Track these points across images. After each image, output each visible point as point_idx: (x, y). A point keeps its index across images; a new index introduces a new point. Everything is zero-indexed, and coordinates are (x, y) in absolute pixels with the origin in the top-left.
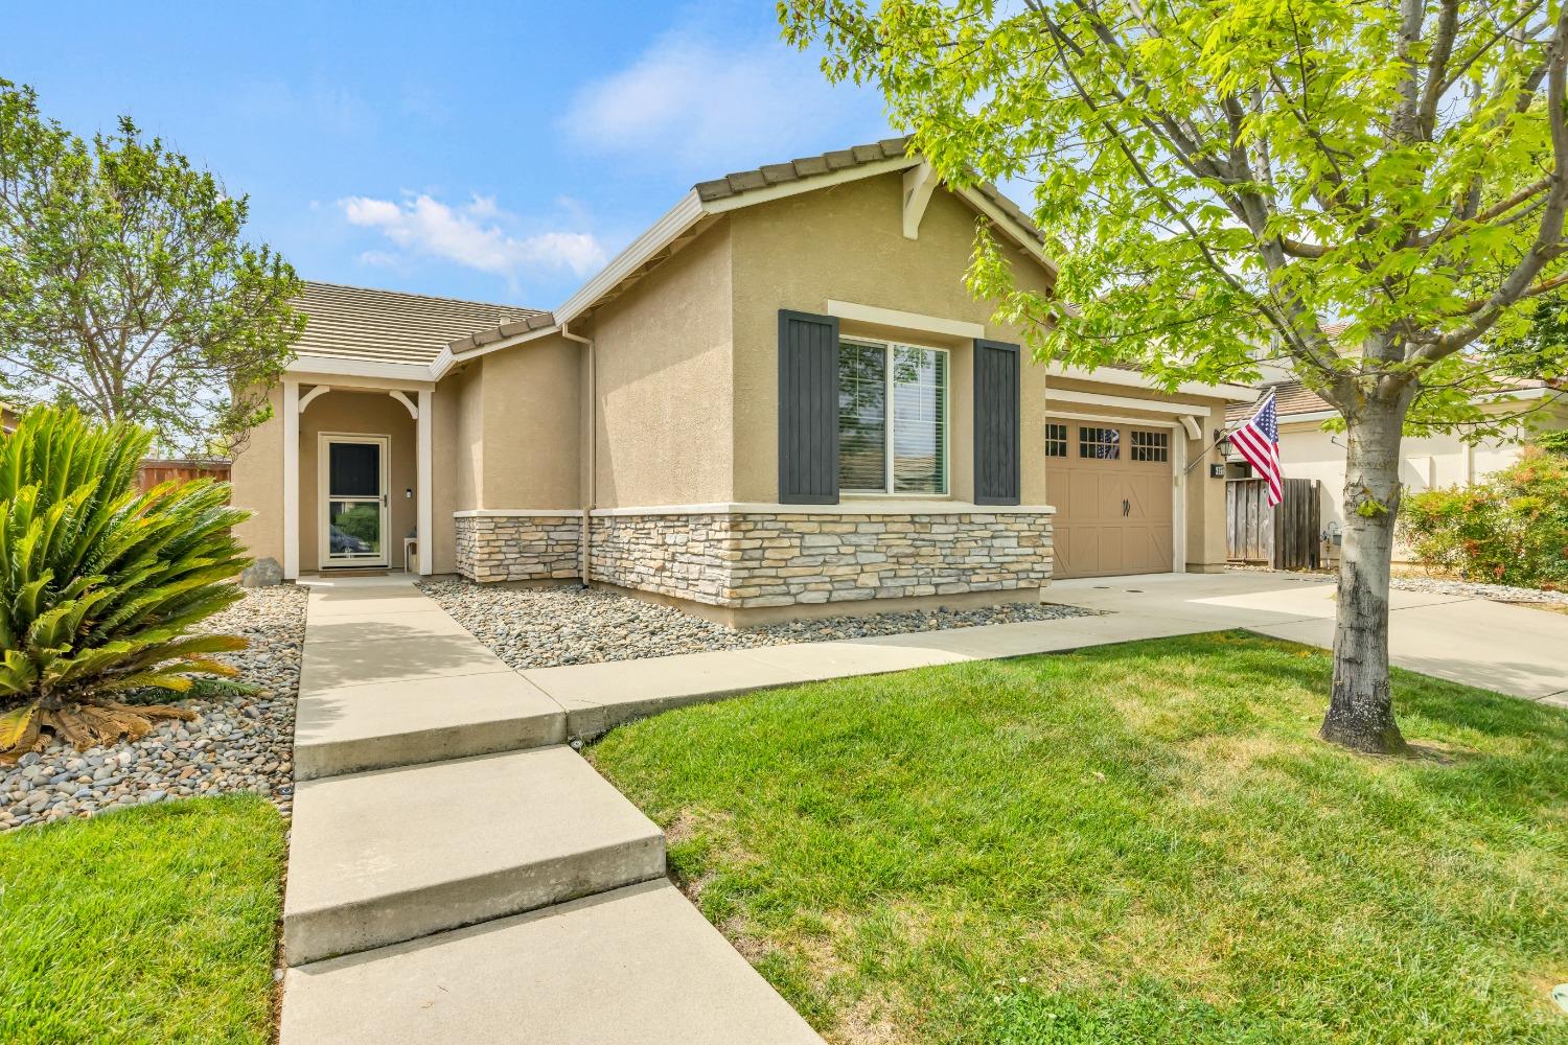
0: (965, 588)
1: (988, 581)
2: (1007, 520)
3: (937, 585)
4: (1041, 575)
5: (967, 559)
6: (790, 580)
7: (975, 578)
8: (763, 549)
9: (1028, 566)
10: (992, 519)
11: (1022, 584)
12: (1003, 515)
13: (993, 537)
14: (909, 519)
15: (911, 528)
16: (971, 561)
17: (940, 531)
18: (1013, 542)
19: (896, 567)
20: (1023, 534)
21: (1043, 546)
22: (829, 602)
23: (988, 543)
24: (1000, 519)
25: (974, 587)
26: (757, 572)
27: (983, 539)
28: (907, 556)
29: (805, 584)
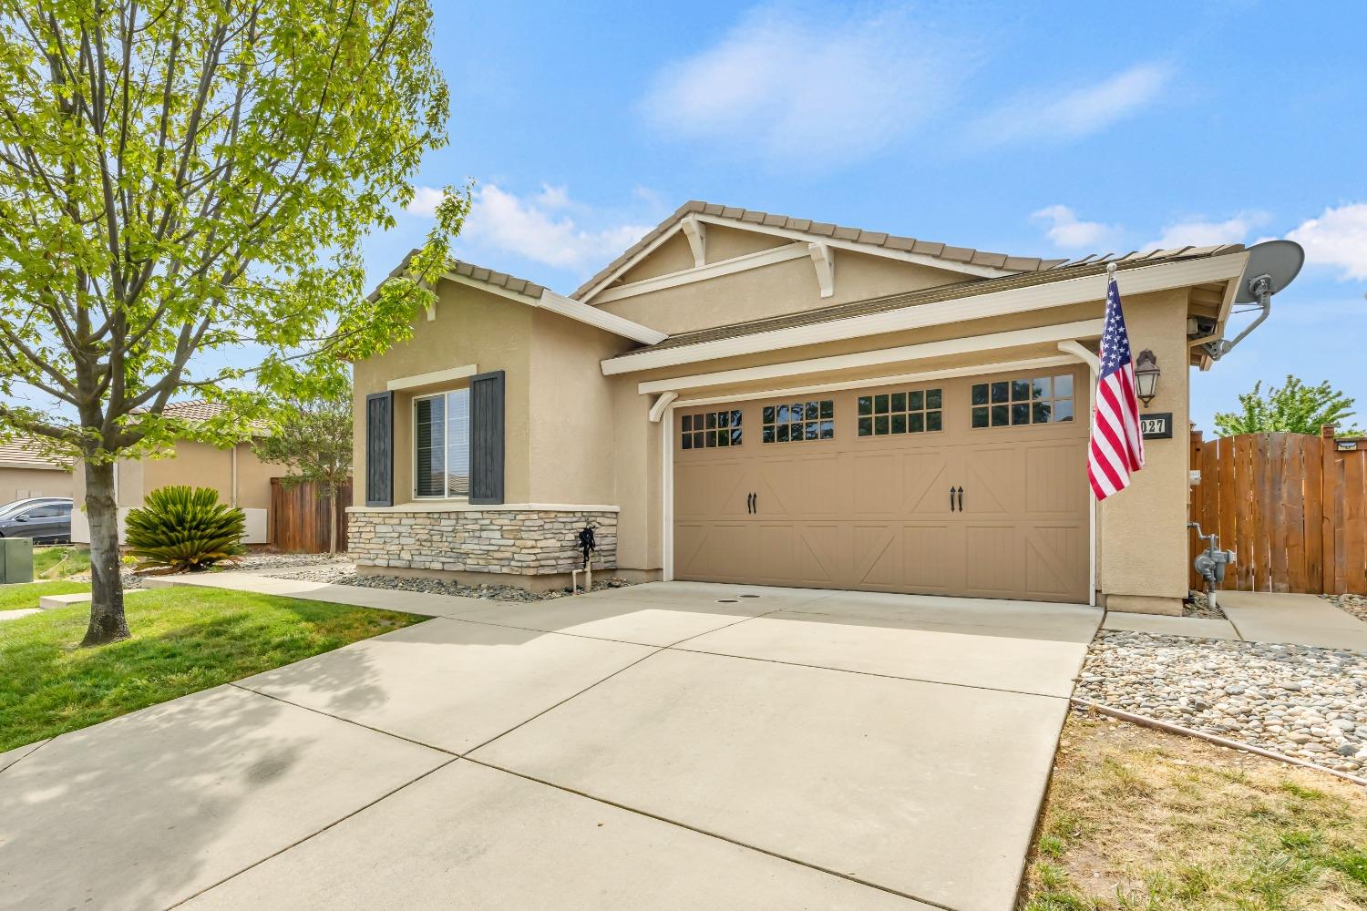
0: (461, 567)
1: (478, 564)
2: (491, 516)
3: (443, 563)
4: (519, 564)
5: (463, 546)
6: (371, 552)
7: (469, 561)
8: (361, 533)
9: (508, 555)
10: (479, 515)
11: (505, 570)
12: (488, 512)
13: (482, 530)
14: (425, 515)
15: (428, 521)
16: (465, 548)
17: (446, 524)
18: (498, 535)
19: (421, 547)
20: (504, 528)
21: (522, 539)
22: (388, 566)
23: (477, 534)
24: (485, 515)
25: (468, 568)
26: (357, 545)
27: (473, 531)
28: (425, 541)
29: (377, 554)
